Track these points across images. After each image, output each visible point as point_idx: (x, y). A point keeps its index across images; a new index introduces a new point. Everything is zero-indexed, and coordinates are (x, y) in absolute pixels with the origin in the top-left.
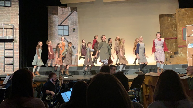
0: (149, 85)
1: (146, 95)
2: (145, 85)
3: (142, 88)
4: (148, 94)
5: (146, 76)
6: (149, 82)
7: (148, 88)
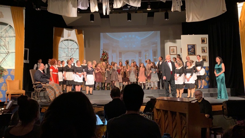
0: (160, 110)
1: (157, 120)
2: (156, 109)
3: (153, 112)
4: (159, 119)
5: (157, 100)
6: (161, 106)
7: (159, 112)
